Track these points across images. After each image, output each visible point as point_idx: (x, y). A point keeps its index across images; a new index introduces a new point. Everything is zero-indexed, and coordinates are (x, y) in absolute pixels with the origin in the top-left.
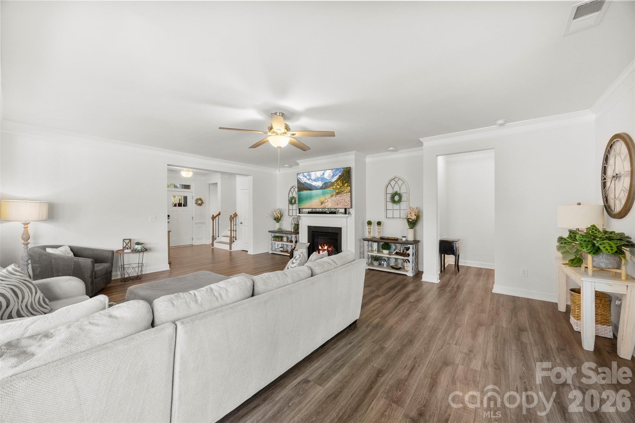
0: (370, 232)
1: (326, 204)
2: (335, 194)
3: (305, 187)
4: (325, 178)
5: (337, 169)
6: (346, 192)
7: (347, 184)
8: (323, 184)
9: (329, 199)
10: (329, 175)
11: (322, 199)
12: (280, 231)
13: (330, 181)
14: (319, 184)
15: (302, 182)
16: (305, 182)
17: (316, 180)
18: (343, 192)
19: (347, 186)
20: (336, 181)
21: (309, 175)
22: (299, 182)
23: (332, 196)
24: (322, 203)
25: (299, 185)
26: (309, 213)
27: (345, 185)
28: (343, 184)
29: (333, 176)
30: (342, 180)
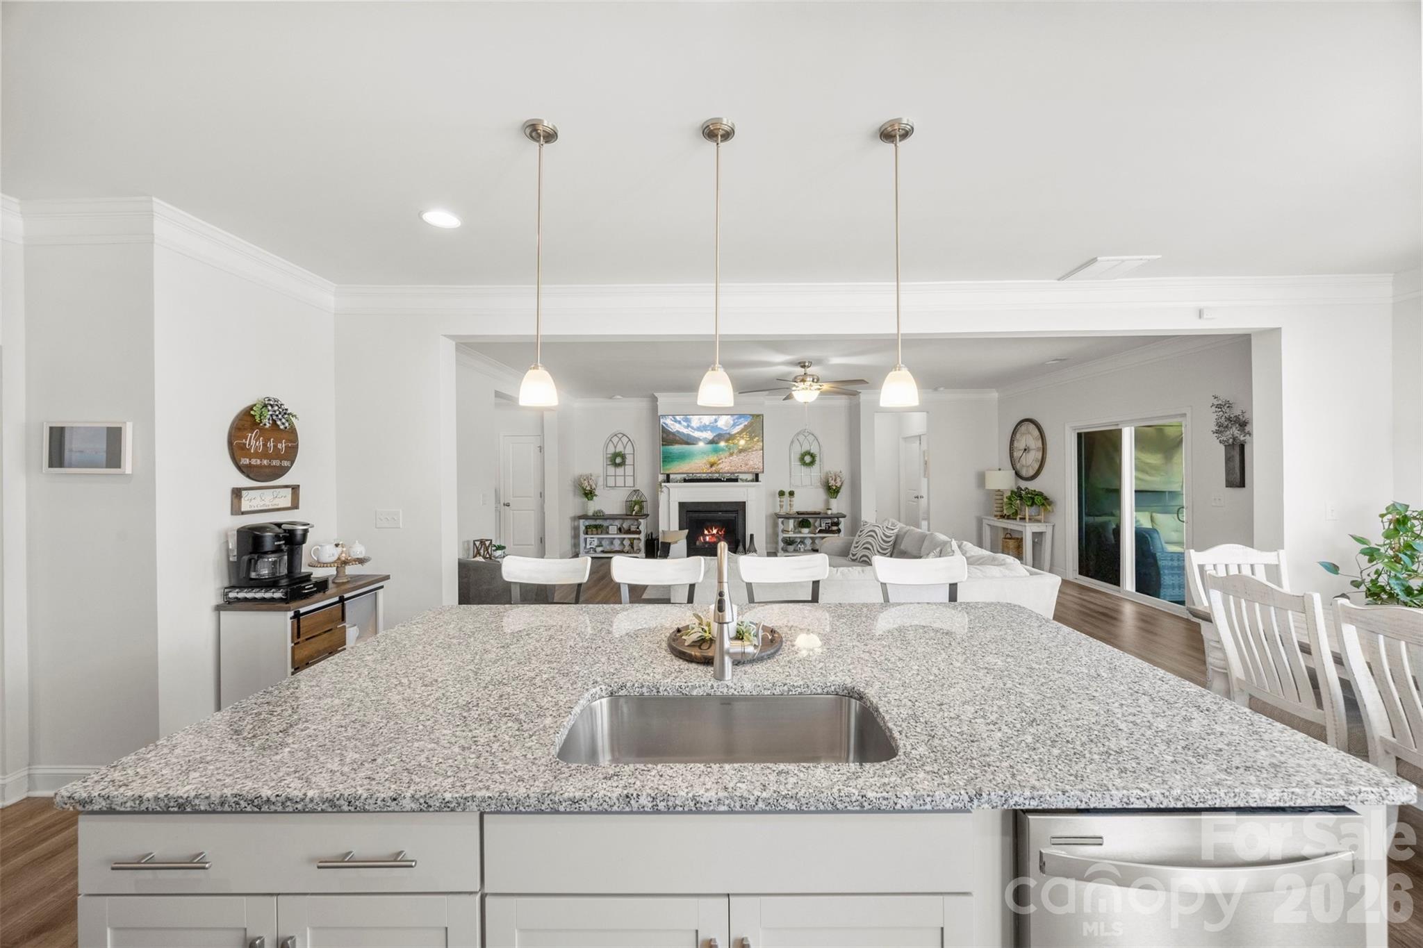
0: (781, 506)
1: (720, 466)
2: (736, 451)
3: (678, 438)
4: (719, 428)
5: (741, 416)
6: (756, 450)
7: (757, 438)
8: (715, 436)
9: (726, 458)
10: (726, 422)
11: (713, 458)
12: (598, 515)
13: (728, 432)
14: (709, 435)
15: (670, 430)
16: (677, 431)
17: (703, 428)
18: (750, 448)
19: (758, 441)
20: (740, 433)
21: (687, 420)
22: (665, 430)
23: (731, 454)
24: (712, 465)
25: (665, 435)
26: (685, 481)
27: (755, 440)
28: (751, 438)
29: (734, 425)
30: (750, 432)
